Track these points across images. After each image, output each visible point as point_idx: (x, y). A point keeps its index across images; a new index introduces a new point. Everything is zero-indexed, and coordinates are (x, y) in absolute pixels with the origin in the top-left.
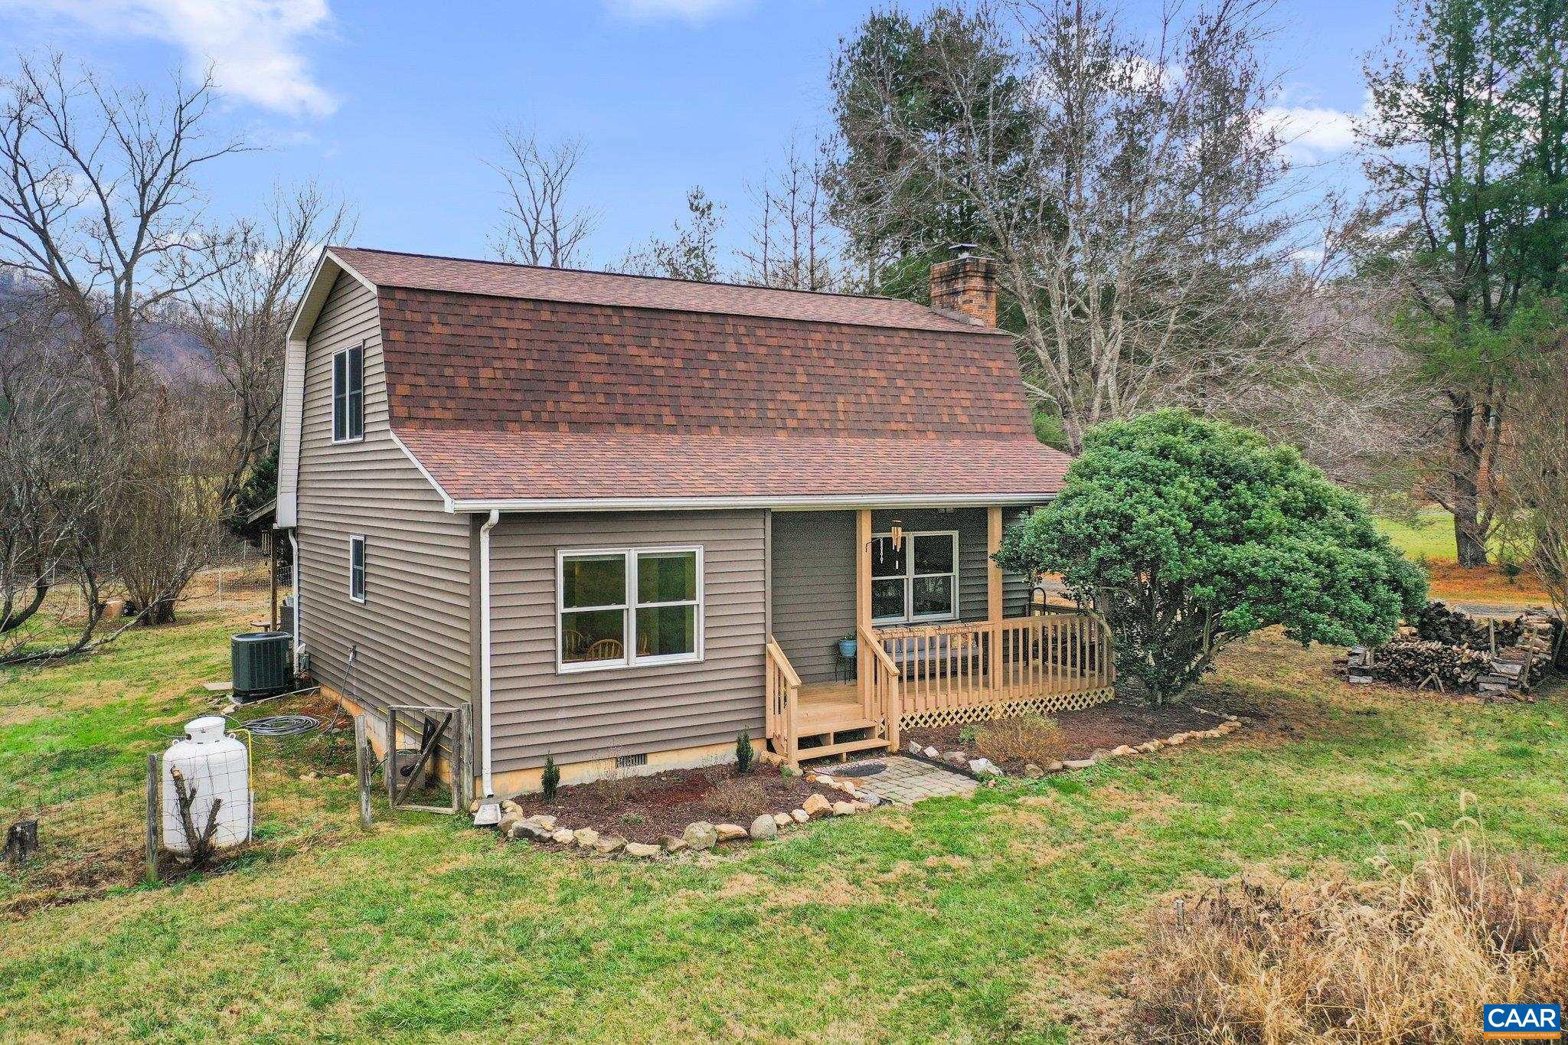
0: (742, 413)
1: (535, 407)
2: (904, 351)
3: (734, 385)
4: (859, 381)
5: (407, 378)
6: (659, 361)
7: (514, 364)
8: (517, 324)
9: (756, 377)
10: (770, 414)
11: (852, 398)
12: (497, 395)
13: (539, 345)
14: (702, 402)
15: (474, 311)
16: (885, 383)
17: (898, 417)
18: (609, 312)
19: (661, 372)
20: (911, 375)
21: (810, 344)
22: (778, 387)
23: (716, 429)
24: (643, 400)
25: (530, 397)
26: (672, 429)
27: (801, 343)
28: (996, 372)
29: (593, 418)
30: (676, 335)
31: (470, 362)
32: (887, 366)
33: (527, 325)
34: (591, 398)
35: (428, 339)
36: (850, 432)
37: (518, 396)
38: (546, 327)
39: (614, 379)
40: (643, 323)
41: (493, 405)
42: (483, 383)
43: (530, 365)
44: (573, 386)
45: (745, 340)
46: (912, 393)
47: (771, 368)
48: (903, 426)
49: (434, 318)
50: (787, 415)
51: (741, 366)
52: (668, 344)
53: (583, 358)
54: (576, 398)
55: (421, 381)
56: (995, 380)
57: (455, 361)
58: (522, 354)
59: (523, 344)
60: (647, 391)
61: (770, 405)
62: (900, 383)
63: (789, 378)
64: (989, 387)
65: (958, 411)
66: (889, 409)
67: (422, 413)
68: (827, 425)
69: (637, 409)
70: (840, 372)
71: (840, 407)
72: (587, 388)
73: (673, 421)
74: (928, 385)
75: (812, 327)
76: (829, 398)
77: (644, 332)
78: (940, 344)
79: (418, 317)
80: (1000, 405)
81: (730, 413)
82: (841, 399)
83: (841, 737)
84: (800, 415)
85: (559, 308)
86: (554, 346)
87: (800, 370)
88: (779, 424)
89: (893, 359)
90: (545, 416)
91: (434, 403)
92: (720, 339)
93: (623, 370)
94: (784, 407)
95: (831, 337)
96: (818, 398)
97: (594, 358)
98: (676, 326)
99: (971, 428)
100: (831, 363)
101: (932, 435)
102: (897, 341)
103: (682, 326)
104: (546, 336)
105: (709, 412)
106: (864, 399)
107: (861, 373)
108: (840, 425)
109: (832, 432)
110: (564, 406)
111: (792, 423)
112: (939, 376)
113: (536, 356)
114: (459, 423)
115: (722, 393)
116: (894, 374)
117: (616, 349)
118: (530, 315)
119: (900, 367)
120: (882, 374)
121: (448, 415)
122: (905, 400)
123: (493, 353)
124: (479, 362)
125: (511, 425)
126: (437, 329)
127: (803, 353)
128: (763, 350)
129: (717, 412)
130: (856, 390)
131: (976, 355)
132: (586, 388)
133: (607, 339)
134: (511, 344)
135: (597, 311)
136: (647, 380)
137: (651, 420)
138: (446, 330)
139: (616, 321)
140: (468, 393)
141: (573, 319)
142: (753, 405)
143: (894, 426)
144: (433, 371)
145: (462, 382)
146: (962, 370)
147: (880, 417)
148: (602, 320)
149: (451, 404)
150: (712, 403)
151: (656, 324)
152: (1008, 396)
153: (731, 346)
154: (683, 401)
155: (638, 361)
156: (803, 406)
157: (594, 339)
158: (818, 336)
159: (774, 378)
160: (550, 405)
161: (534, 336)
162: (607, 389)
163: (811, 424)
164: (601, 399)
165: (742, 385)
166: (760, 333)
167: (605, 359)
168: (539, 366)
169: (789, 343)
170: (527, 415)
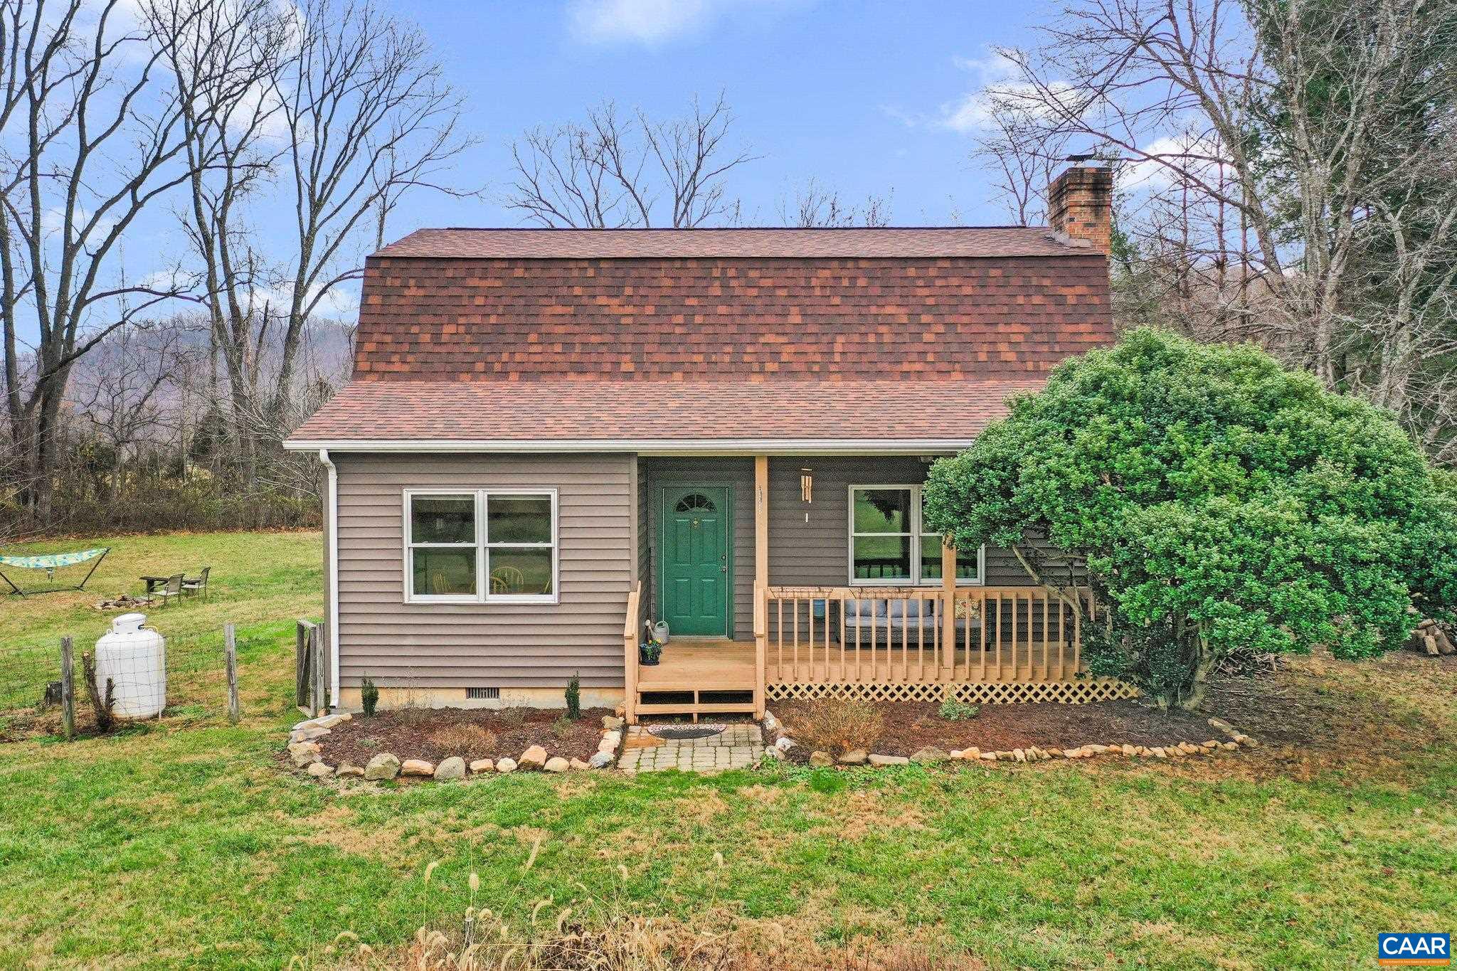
0: (714, 358)
1: (490, 358)
2: (939, 283)
3: (710, 330)
4: (871, 319)
5: (376, 337)
6: (629, 309)
7: (478, 320)
8: (488, 283)
9: (738, 320)
10: (746, 358)
11: (856, 338)
12: (456, 349)
13: (506, 300)
14: (669, 348)
15: (450, 273)
16: (905, 320)
17: (914, 357)
18: (586, 264)
19: (629, 320)
20: (945, 310)
21: (814, 282)
22: (763, 329)
23: (678, 376)
24: (604, 349)
25: (487, 349)
26: (629, 376)
27: (803, 283)
28: (1071, 300)
29: (545, 368)
30: (655, 283)
31: (437, 320)
32: (912, 300)
33: (498, 283)
34: (549, 349)
35: (402, 301)
36: (845, 374)
37: (476, 349)
38: (517, 283)
39: (577, 329)
40: (619, 273)
41: (451, 358)
42: (444, 338)
43: (493, 319)
44: (533, 338)
45: (733, 283)
46: (941, 329)
47: (759, 310)
48: (918, 367)
49: (412, 282)
50: (767, 358)
51: (722, 309)
52: (642, 292)
53: (548, 310)
54: (534, 349)
55: (388, 338)
56: (1069, 310)
57: (422, 319)
58: (488, 310)
59: (491, 301)
60: (608, 338)
61: (749, 349)
62: (925, 319)
63: (780, 320)
64: (1057, 319)
65: (1003, 347)
66: (904, 348)
67: (381, 367)
68: (816, 368)
69: (594, 358)
70: (849, 310)
71: (838, 348)
72: (547, 339)
73: (630, 367)
74: (965, 319)
75: (818, 264)
76: (825, 339)
77: (617, 282)
78: (993, 272)
79: (398, 283)
80: (1069, 338)
81: (697, 358)
82: (840, 339)
83: (707, 697)
84: (784, 358)
85: (531, 265)
86: (522, 301)
87: (794, 310)
88: (756, 367)
89: (926, 292)
90: (497, 367)
91: (395, 358)
92: (705, 283)
93: (589, 320)
94: (767, 349)
95: (844, 273)
96: (812, 339)
97: (559, 310)
98: (656, 274)
99: (1018, 366)
100: (837, 301)
101: (957, 376)
102: (932, 272)
103: (663, 273)
104: (515, 292)
105: (675, 358)
106: (872, 338)
107: (874, 310)
108: (833, 368)
109: (822, 374)
110: (518, 358)
111: (771, 367)
112: (984, 309)
113: (501, 310)
114: (414, 375)
115: (694, 338)
116: (919, 310)
117: (585, 300)
118: (504, 273)
119: (931, 301)
120: (902, 310)
121: (406, 368)
122: (927, 337)
123: (460, 311)
124: (445, 319)
125: (463, 376)
126: (413, 291)
127: (803, 293)
128: (755, 292)
129: (682, 358)
130: (863, 329)
131: (1046, 282)
132: (544, 338)
133: (577, 291)
134: (479, 301)
135: (572, 265)
136: (611, 328)
137: (608, 368)
138: (421, 292)
139: (591, 273)
140: (429, 348)
141: (547, 274)
142: (728, 349)
143: (906, 367)
144: (401, 329)
145: (427, 338)
146: (1021, 300)
147: (892, 358)
148: (575, 273)
149: (410, 358)
150: (680, 349)
151: (634, 273)
152: (1082, 327)
153: (716, 290)
154: (647, 348)
155: (606, 310)
156: (791, 349)
157: (564, 291)
158: (827, 273)
159: (761, 320)
160: (505, 357)
161: (503, 292)
162: (569, 339)
163: (795, 367)
164: (558, 348)
165: (719, 329)
166: (752, 274)
167: (571, 310)
168: (502, 320)
169: (788, 282)
170: (480, 366)
